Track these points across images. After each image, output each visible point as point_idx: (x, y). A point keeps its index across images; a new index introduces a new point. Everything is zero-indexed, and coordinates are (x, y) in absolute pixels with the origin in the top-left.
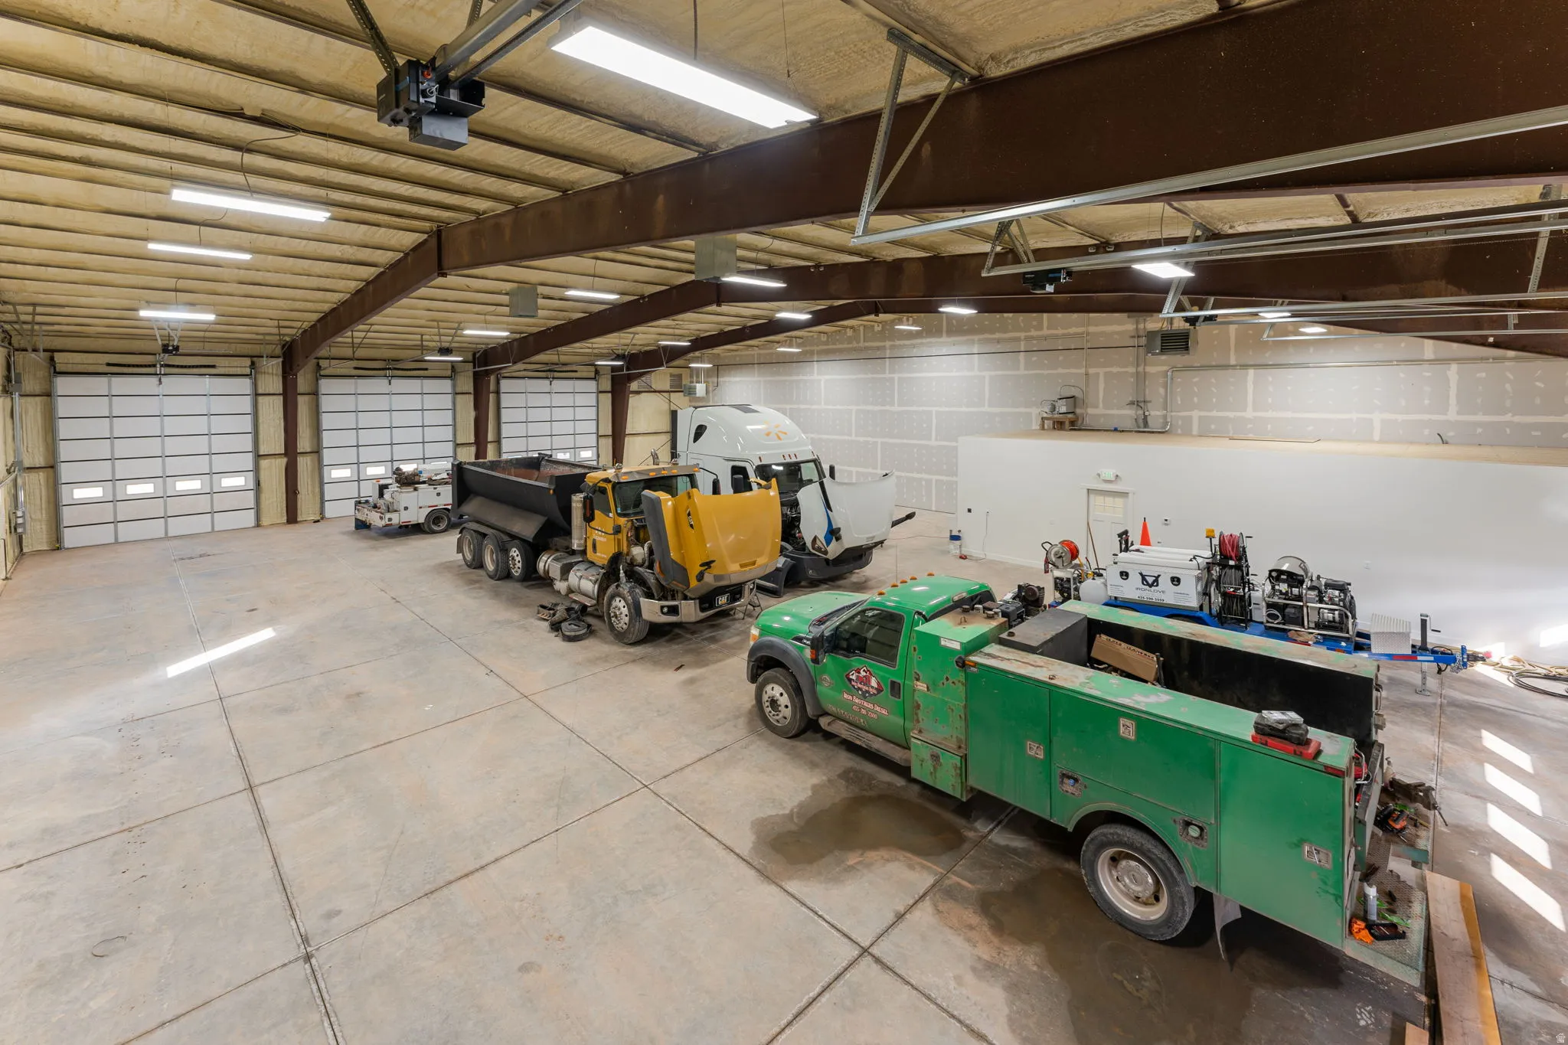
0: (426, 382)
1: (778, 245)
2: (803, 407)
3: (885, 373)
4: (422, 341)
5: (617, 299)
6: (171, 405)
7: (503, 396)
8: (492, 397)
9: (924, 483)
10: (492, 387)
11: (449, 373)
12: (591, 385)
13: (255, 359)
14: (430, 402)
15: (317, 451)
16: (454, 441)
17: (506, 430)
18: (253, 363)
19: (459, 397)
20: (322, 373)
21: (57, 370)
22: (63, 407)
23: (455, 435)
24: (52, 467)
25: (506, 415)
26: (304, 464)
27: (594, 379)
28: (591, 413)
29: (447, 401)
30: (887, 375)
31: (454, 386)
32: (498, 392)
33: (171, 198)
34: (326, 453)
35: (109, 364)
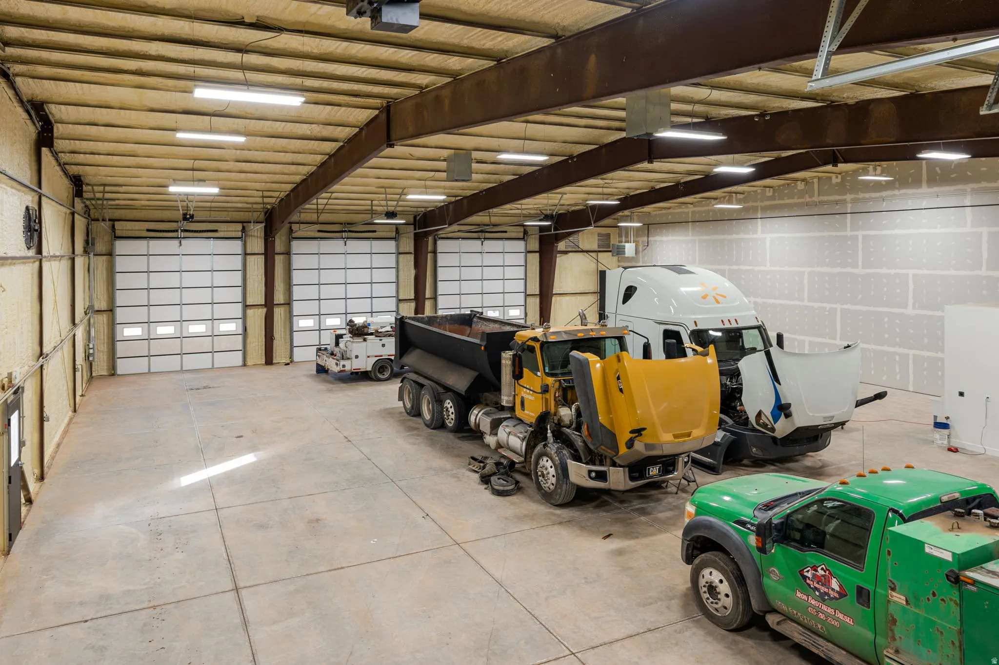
0: (375, 243)
1: (717, 95)
2: (742, 267)
3: (846, 231)
4: (372, 206)
5: (547, 160)
6: (188, 263)
7: (439, 256)
8: (430, 256)
9: (897, 358)
10: (430, 248)
11: (393, 234)
12: (520, 246)
13: (245, 224)
14: (378, 261)
15: (289, 303)
16: (397, 297)
17: (442, 288)
18: (244, 228)
19: (401, 256)
20: (294, 235)
21: (116, 235)
22: (121, 264)
23: (397, 291)
24: (111, 311)
25: (442, 274)
26: (279, 314)
27: (523, 239)
28: (520, 272)
29: (391, 260)
30: (849, 233)
31: (398, 246)
32: (435, 252)
33: (193, 95)
34: (295, 305)
35: (148, 230)
